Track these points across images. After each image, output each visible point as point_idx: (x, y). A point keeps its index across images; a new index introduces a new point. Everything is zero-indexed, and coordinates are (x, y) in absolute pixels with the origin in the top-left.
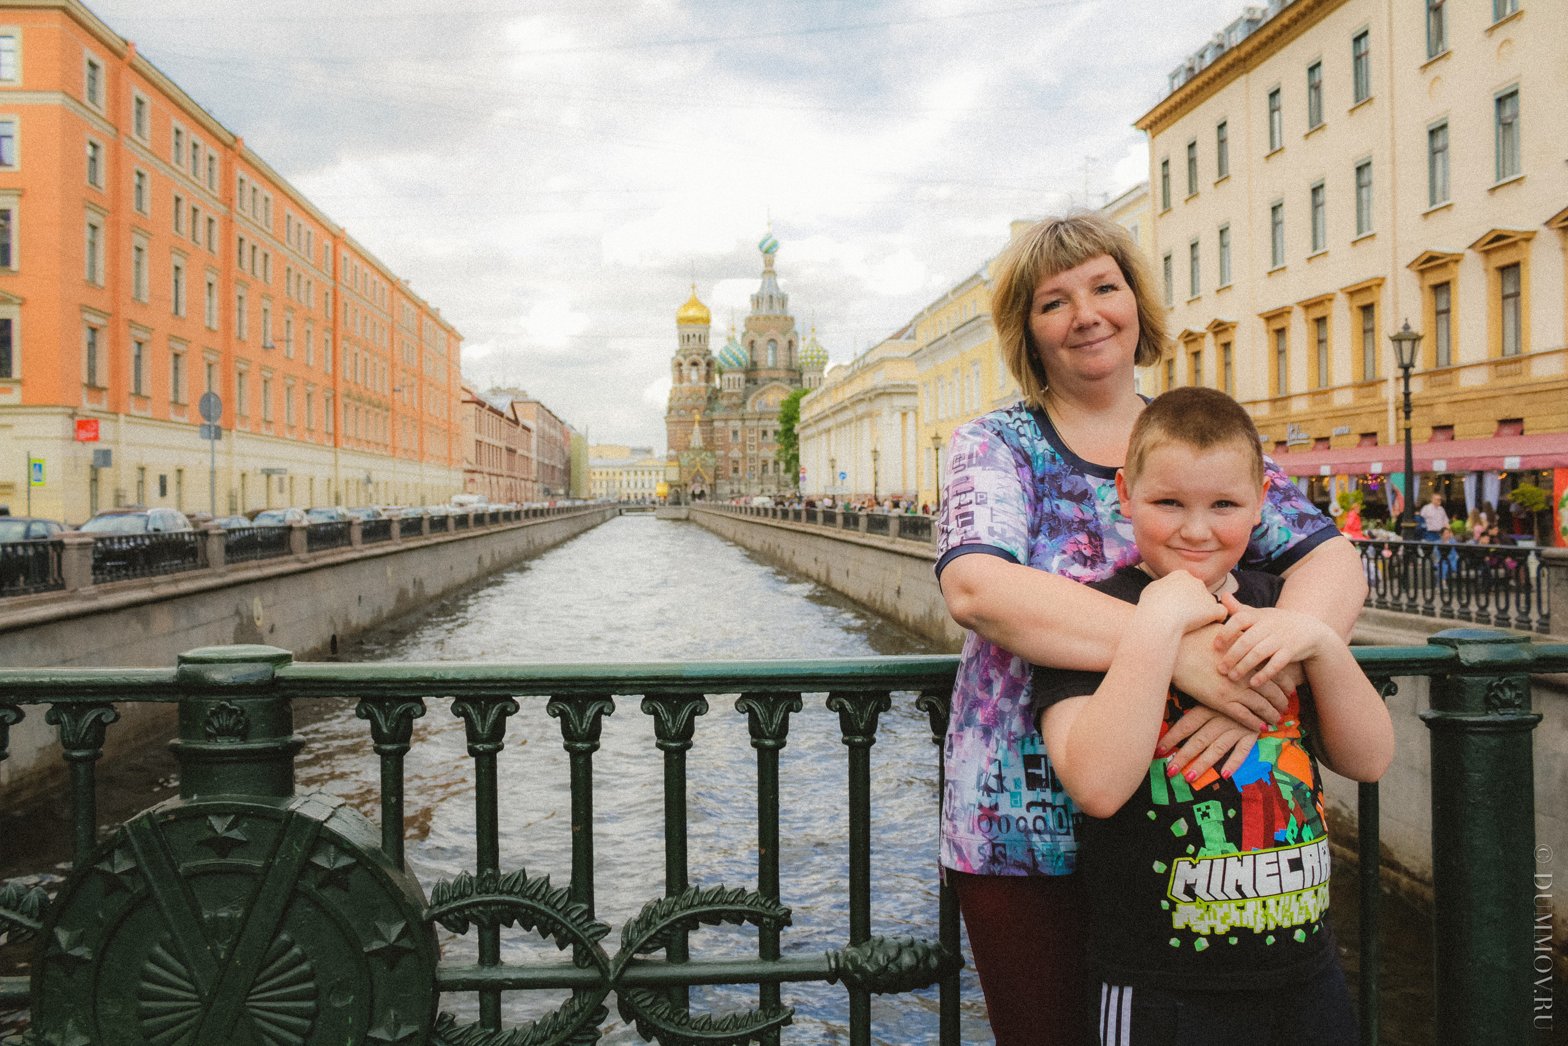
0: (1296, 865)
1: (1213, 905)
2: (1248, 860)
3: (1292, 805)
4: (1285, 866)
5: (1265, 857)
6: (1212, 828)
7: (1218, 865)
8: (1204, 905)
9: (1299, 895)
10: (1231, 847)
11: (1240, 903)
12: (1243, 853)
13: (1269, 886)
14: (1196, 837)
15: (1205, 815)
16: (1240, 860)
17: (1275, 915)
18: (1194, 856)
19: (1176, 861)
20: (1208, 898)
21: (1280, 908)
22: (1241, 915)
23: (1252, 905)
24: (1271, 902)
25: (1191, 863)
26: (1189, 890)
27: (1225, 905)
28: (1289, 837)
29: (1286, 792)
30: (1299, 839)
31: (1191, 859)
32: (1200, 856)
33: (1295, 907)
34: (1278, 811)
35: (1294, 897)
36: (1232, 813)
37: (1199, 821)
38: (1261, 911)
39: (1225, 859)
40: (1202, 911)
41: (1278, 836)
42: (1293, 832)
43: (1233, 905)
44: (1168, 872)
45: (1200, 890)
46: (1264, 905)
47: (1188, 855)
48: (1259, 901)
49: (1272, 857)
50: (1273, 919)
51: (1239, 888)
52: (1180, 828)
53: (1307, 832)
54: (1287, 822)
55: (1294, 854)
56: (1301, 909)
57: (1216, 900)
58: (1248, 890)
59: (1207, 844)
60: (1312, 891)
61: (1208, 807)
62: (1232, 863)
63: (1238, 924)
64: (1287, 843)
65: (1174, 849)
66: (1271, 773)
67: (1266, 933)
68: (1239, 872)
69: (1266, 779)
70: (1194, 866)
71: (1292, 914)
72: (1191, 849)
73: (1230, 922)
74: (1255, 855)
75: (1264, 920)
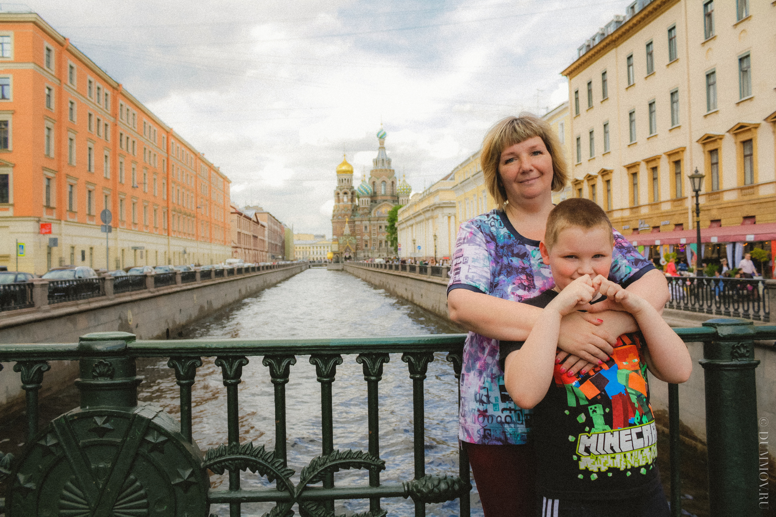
0: (640, 435)
1: (599, 457)
2: (616, 434)
3: (637, 405)
4: (634, 436)
5: (625, 432)
6: (598, 419)
7: (601, 436)
8: (595, 457)
9: (642, 451)
10: (607, 427)
11: (613, 455)
12: (613, 430)
13: (626, 446)
14: (590, 423)
15: (594, 411)
16: (612, 434)
17: (630, 461)
18: (589, 432)
19: (580, 435)
20: (596, 453)
21: (633, 457)
22: (613, 461)
23: (619, 457)
24: (628, 455)
25: (587, 436)
26: (587, 450)
27: (605, 456)
28: (636, 421)
29: (634, 399)
30: (641, 422)
31: (587, 434)
32: (591, 433)
33: (640, 457)
34: (630, 409)
35: (640, 452)
36: (607, 410)
37: (591, 415)
38: (623, 459)
39: (605, 433)
40: (594, 460)
41: (631, 421)
42: (637, 419)
43: (609, 456)
44: (576, 441)
45: (592, 450)
46: (625, 456)
47: (586, 432)
48: (622, 454)
49: (628, 432)
50: (630, 463)
51: (612, 448)
52: (582, 418)
53: (645, 419)
54: (635, 414)
55: (639, 430)
56: (643, 457)
57: (601, 454)
58: (617, 449)
59: (595, 426)
60: (648, 449)
61: (595, 408)
62: (608, 435)
63: (612, 466)
64: (635, 424)
65: (579, 429)
66: (626, 390)
67: (626, 470)
68: (612, 439)
69: (623, 392)
70: (589, 438)
71: (639, 460)
72: (587, 429)
73: (608, 465)
74: (619, 431)
75: (625, 463)
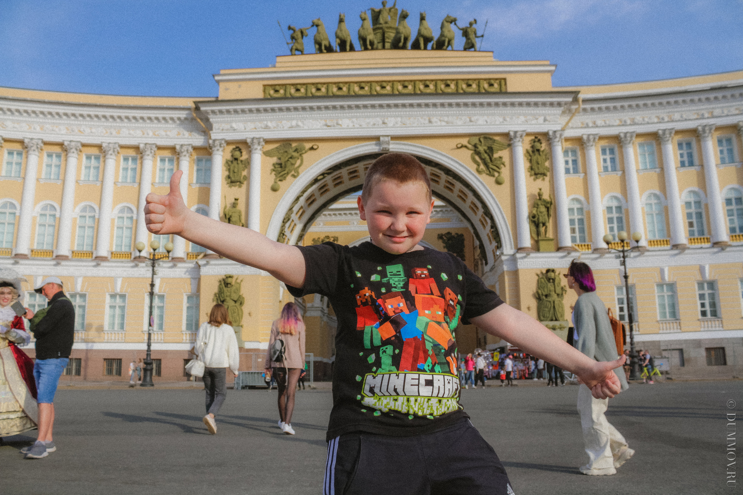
0: (429, 383)
1: (382, 398)
2: (402, 376)
3: (430, 352)
4: (422, 382)
5: (411, 376)
6: (386, 360)
7: (386, 377)
8: (378, 397)
9: (429, 399)
10: (394, 368)
11: (396, 398)
12: (399, 372)
13: (411, 390)
14: (378, 363)
15: (385, 352)
16: (398, 376)
17: (414, 406)
18: (375, 372)
19: (366, 374)
20: (380, 394)
21: (417, 404)
22: (395, 404)
23: (401, 399)
24: (412, 399)
25: (373, 376)
26: (372, 390)
27: (388, 398)
28: (426, 368)
29: (429, 346)
30: (432, 370)
31: (373, 374)
32: (378, 372)
33: (426, 405)
34: (421, 354)
35: (426, 400)
36: (397, 351)
37: (381, 355)
38: (406, 403)
39: (390, 374)
40: (376, 401)
41: (419, 366)
42: (429, 366)
43: (392, 398)
44: (363, 380)
45: (377, 390)
46: (408, 400)
47: (373, 372)
48: (406, 398)
49: (416, 376)
50: (413, 408)
51: (395, 390)
52: (372, 359)
53: (437, 368)
54: (426, 360)
55: (429, 377)
56: (429, 407)
57: (384, 395)
58: (400, 390)
59: (383, 366)
60: (437, 400)
61: (386, 348)
62: (393, 376)
63: (393, 408)
64: (424, 371)
65: (366, 369)
66: (423, 336)
67: (408, 414)
68: (396, 381)
69: (419, 337)
70: (374, 378)
71: (424, 408)
72: (374, 369)
73: (389, 407)
74: (405, 374)
75: (407, 408)
